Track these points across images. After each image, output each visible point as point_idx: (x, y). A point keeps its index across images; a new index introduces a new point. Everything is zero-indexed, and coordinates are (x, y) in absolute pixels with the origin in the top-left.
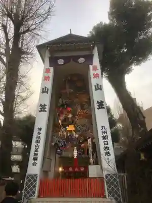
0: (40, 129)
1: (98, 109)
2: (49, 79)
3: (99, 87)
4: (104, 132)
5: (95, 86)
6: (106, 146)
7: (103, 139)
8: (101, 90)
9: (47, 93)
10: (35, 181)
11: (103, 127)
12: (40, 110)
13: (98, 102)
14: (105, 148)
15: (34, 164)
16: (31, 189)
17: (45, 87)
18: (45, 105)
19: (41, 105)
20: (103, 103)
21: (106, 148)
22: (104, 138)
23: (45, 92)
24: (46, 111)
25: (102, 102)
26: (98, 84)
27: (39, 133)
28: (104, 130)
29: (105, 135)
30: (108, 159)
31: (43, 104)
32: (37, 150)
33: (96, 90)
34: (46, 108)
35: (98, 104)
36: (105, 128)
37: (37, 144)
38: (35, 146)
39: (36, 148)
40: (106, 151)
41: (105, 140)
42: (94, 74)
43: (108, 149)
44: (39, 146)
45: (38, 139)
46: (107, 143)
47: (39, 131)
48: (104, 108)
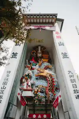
0: (10, 72)
1: (63, 58)
3: (62, 44)
4: (71, 76)
5: (59, 43)
6: (75, 89)
8: (64, 45)
9: (20, 46)
11: (69, 71)
12: (12, 57)
13: (62, 53)
14: (74, 91)
19: (13, 53)
22: (72, 81)
23: (18, 45)
24: (16, 58)
26: (61, 42)
27: (8, 76)
29: (72, 78)
31: (15, 53)
32: (2, 92)
33: (60, 45)
34: (17, 56)
35: (62, 55)
36: (72, 73)
37: (4, 86)
38: (2, 87)
39: (2, 90)
40: (76, 94)
41: (73, 84)
42: (57, 36)
43: (78, 92)
44: (5, 88)
45: (5, 81)
46: (76, 86)
47: (8, 73)
48: (68, 58)
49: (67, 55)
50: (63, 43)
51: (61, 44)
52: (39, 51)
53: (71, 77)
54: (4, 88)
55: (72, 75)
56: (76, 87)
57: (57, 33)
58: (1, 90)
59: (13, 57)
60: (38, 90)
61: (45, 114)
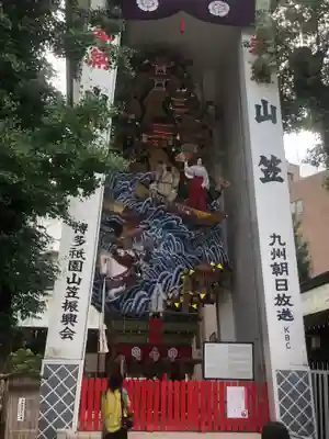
1: (263, 180)
3: (269, 112)
4: (276, 254)
5: (258, 107)
6: (281, 293)
7: (275, 273)
8: (274, 122)
10: (71, 382)
11: (274, 236)
13: (263, 160)
14: (278, 298)
15: (67, 335)
16: (60, 408)
17: (97, 90)
21: (281, 300)
22: (277, 269)
25: (275, 161)
26: (265, 102)
27: (80, 241)
28: (277, 246)
29: (279, 260)
30: (286, 330)
32: (73, 292)
33: (259, 119)
35: (263, 167)
36: (282, 242)
37: (74, 275)
38: (68, 279)
39: (72, 285)
40: (281, 308)
41: (280, 277)
43: (287, 303)
44: (80, 279)
45: (75, 259)
46: (286, 285)
47: (79, 233)
48: (281, 180)
49: (279, 166)
50: (273, 108)
51: (266, 111)
53: (277, 257)
54: (77, 280)
55: (281, 250)
56: (286, 289)
58: (69, 288)
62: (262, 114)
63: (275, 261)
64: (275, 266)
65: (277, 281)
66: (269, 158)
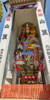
0: (3, 50)
1: (43, 35)
2: (10, 20)
8: (44, 23)
9: (8, 28)
11: (47, 46)
13: (42, 31)
14: (49, 60)
17: (7, 25)
18: (6, 35)
19: (4, 35)
20: (47, 31)
23: (7, 27)
24: (6, 39)
25: (45, 30)
27: (2, 53)
28: (48, 48)
33: (41, 23)
34: (7, 37)
35: (43, 32)
36: (49, 47)
42: (39, 14)
44: (1, 61)
47: (2, 51)
48: (47, 34)
51: (42, 21)
52: (27, 28)
53: (48, 50)
57: (39, 11)
59: (4, 39)
60: (27, 60)
61: (33, 76)
62: (41, 22)
63: (48, 51)
64: (48, 53)
65: (49, 56)
66: (44, 30)
